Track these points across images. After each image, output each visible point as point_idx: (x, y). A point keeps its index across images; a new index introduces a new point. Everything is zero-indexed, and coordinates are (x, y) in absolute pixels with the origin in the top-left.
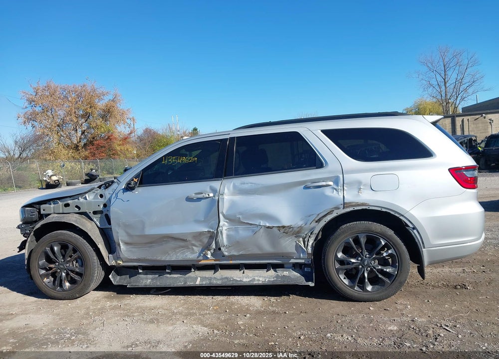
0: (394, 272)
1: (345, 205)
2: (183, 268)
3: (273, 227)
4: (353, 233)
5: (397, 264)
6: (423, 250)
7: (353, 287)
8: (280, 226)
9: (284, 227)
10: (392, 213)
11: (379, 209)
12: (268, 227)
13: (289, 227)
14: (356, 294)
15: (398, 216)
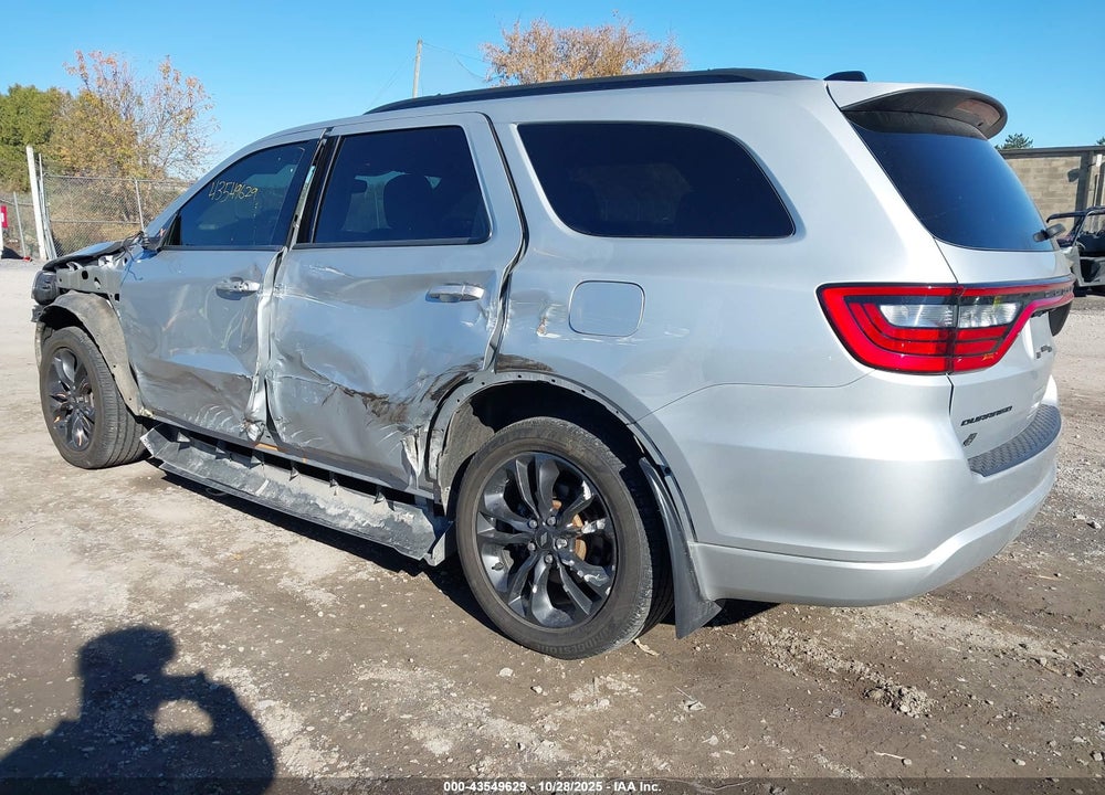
0: (604, 587)
1: (500, 361)
2: (241, 451)
3: (355, 392)
4: (523, 445)
5: (614, 567)
6: (691, 543)
7: (505, 597)
8: (367, 393)
9: (373, 397)
10: (610, 408)
11: (578, 390)
12: (347, 391)
13: (384, 400)
14: (507, 620)
15: (625, 421)
